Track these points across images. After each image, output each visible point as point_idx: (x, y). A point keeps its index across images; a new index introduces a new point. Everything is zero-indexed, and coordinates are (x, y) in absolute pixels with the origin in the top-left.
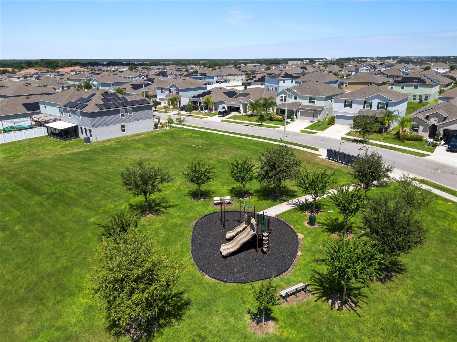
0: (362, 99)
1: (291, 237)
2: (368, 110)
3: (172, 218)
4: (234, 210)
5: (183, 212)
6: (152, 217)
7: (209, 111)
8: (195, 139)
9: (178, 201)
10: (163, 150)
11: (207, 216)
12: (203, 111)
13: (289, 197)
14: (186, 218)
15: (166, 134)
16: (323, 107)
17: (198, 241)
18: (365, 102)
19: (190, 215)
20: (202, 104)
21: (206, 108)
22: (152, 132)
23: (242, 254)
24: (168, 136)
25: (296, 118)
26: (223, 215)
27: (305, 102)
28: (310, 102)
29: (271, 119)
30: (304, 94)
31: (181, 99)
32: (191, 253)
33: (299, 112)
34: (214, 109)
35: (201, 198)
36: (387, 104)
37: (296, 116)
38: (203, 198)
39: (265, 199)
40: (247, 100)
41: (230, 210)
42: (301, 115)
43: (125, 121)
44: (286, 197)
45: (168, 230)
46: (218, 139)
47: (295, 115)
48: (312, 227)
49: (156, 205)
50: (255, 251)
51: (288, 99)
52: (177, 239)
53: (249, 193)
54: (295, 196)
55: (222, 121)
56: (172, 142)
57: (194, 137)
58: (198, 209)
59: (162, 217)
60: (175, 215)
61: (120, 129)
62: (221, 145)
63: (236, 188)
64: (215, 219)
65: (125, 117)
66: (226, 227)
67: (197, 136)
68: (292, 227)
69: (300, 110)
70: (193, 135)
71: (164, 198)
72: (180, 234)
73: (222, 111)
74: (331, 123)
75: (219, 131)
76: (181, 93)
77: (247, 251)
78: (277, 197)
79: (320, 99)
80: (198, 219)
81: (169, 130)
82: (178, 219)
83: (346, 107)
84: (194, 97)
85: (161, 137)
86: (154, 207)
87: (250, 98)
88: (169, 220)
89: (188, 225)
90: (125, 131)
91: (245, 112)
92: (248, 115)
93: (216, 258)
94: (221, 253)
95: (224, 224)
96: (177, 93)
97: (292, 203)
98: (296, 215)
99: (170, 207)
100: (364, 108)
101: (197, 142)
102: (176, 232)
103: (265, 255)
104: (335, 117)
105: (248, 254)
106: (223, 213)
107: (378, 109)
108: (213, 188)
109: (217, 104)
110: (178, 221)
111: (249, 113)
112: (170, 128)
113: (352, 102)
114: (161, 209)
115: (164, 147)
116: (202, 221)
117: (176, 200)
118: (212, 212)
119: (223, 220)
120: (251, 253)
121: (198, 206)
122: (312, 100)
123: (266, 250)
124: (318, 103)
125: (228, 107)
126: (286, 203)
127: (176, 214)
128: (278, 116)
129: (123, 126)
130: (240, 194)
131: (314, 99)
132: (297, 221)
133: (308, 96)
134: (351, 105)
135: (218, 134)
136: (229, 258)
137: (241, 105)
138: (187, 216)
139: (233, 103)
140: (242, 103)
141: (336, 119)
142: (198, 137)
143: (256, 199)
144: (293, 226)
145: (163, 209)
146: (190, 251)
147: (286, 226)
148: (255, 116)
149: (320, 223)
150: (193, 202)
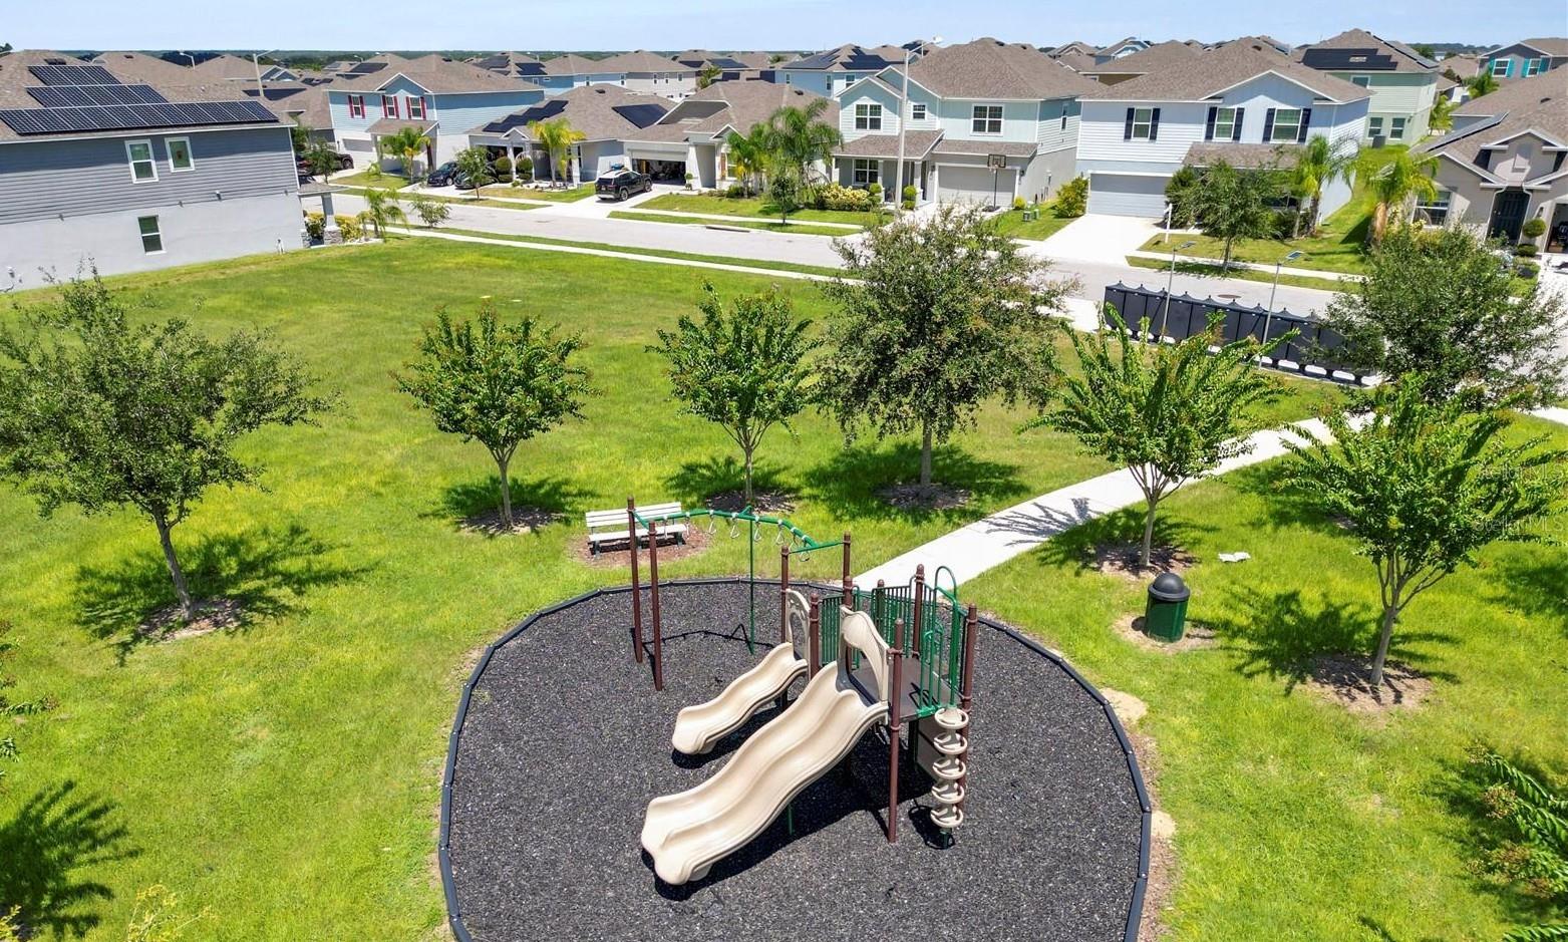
0: (1201, 100)
1: (1073, 717)
2: (1224, 146)
3: (330, 642)
4: (707, 578)
5: (406, 598)
6: (208, 641)
7: (558, 184)
8: (490, 275)
9: (382, 542)
10: (336, 316)
11: (554, 617)
12: (532, 186)
13: (988, 498)
14: (424, 637)
15: (359, 259)
16: (1034, 146)
17: (490, 781)
18: (1213, 112)
19: (451, 614)
20: (527, 155)
21: (545, 174)
22: (296, 253)
23: (795, 858)
24: (370, 266)
25: (924, 198)
26: (646, 607)
27: (959, 129)
28: (979, 127)
29: (821, 205)
30: (954, 95)
31: (434, 140)
32: (436, 872)
33: (936, 173)
34: (576, 173)
35: (517, 522)
36: (1308, 113)
37: (923, 186)
38: (528, 523)
39: (868, 512)
40: (715, 130)
41: (681, 580)
42: (942, 184)
43: (157, 199)
44: (975, 496)
45: (299, 718)
46: (600, 273)
47: (918, 181)
48: (1168, 649)
49: (247, 569)
50: (874, 826)
51: (885, 115)
52: (349, 777)
53: (776, 487)
54: (1019, 491)
55: (614, 215)
56: (384, 286)
57: (491, 267)
58: (496, 580)
59: (272, 636)
60: (356, 618)
61: (137, 236)
62: (616, 293)
63: (707, 467)
64: (601, 631)
65: (156, 178)
66: (668, 679)
67: (500, 262)
68: (1057, 653)
69: (937, 164)
70: (486, 260)
71: (295, 531)
72: (370, 738)
73: (613, 175)
74: (1069, 210)
75: (604, 247)
76: (434, 115)
77: (823, 832)
78: (928, 499)
79: (1022, 113)
80: (497, 638)
81: (374, 246)
82: (371, 643)
83: (1133, 139)
84: (492, 127)
85: (334, 271)
86: (233, 581)
87: (730, 120)
88: (313, 653)
89: (428, 676)
90: (160, 249)
91: (710, 182)
92: (721, 195)
93: (617, 899)
94: (648, 859)
95: (654, 661)
96: (417, 113)
97: (1010, 526)
98: (1059, 588)
99: (328, 578)
100: (1209, 137)
101: (501, 283)
102: (352, 726)
103: (947, 853)
104: (1086, 183)
105: (833, 854)
106: (645, 597)
107: (1266, 138)
108: (582, 468)
109: (587, 151)
110: (369, 656)
111: (725, 185)
112: (380, 241)
113: (1156, 113)
114: (273, 592)
115: (344, 305)
116: (521, 647)
117: (371, 538)
118: (581, 591)
119: (647, 635)
120: (849, 846)
121: (498, 561)
122: (987, 118)
123: (951, 822)
124: (1016, 132)
125: (638, 164)
126: (981, 526)
127: (364, 613)
128: (849, 191)
129: (148, 224)
130: (727, 491)
131: (996, 112)
132: (1073, 620)
133: (970, 103)
134: (1155, 127)
135: (596, 256)
136: (706, 894)
137: (692, 151)
138: (429, 623)
139: (658, 145)
140: (696, 145)
141: (1090, 193)
142: (509, 268)
143: (821, 512)
144: (1059, 646)
145: (286, 590)
146: (434, 857)
147: (1023, 650)
148: (751, 194)
149: (1210, 626)
150: (470, 542)
